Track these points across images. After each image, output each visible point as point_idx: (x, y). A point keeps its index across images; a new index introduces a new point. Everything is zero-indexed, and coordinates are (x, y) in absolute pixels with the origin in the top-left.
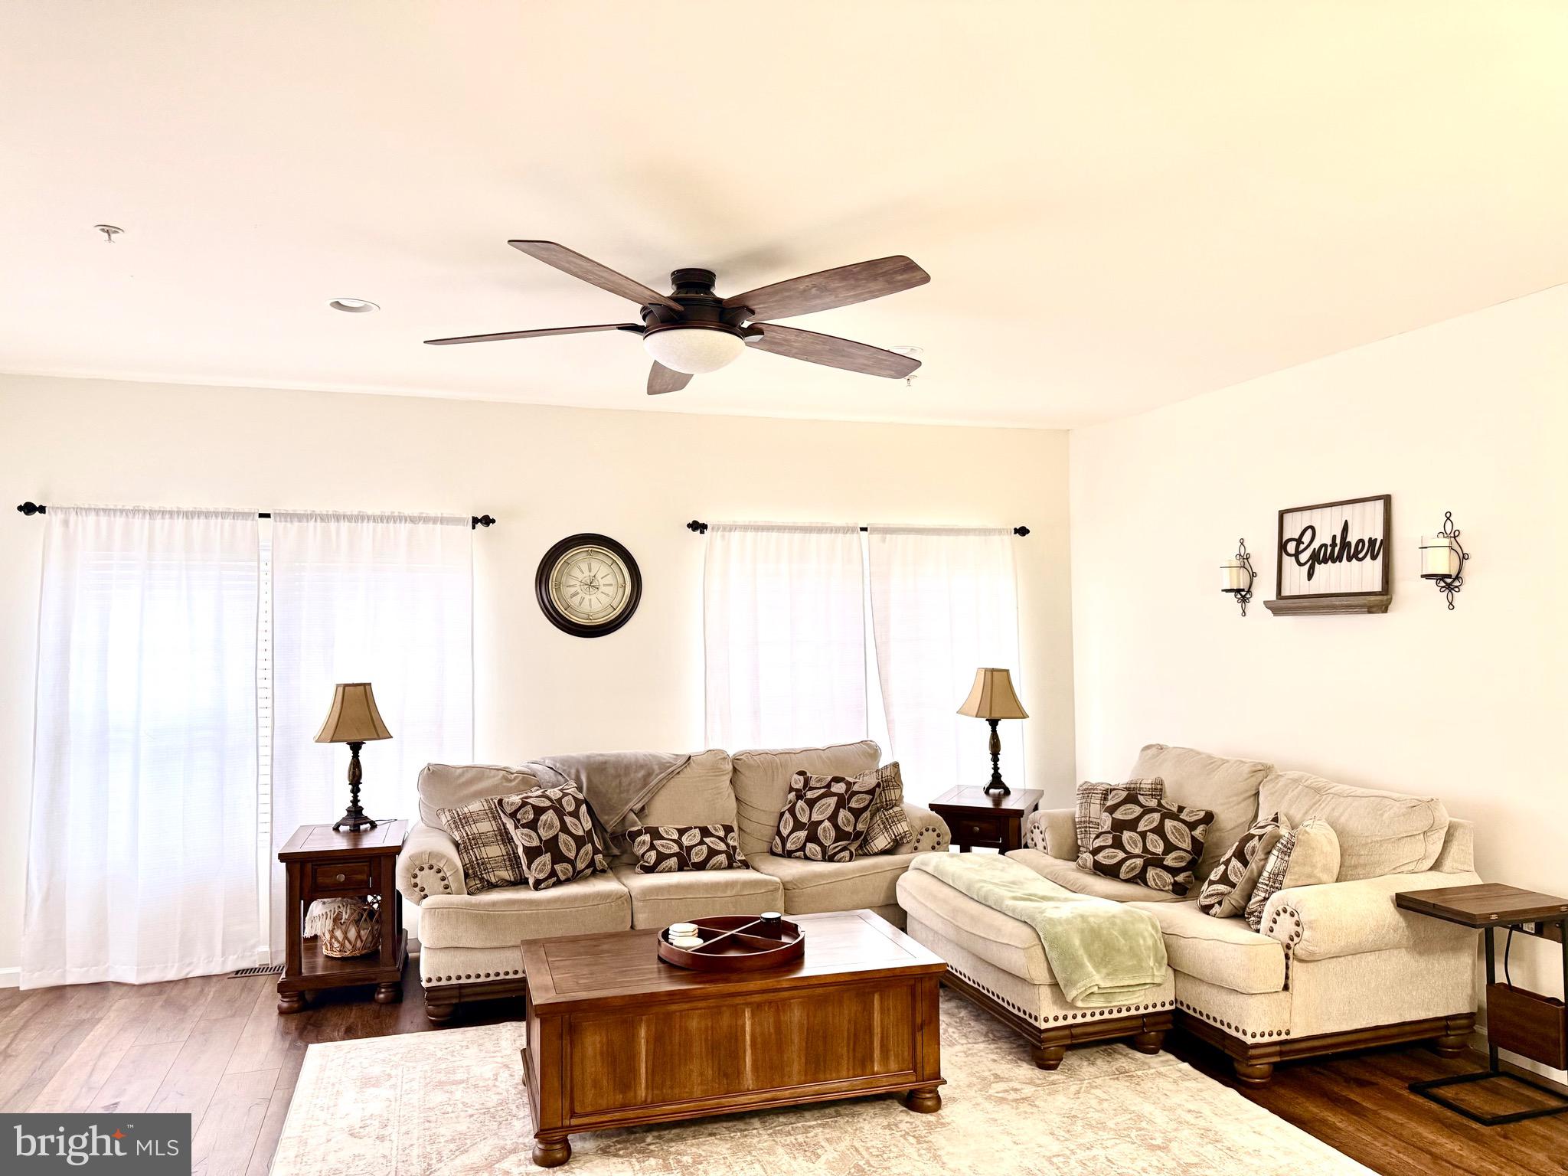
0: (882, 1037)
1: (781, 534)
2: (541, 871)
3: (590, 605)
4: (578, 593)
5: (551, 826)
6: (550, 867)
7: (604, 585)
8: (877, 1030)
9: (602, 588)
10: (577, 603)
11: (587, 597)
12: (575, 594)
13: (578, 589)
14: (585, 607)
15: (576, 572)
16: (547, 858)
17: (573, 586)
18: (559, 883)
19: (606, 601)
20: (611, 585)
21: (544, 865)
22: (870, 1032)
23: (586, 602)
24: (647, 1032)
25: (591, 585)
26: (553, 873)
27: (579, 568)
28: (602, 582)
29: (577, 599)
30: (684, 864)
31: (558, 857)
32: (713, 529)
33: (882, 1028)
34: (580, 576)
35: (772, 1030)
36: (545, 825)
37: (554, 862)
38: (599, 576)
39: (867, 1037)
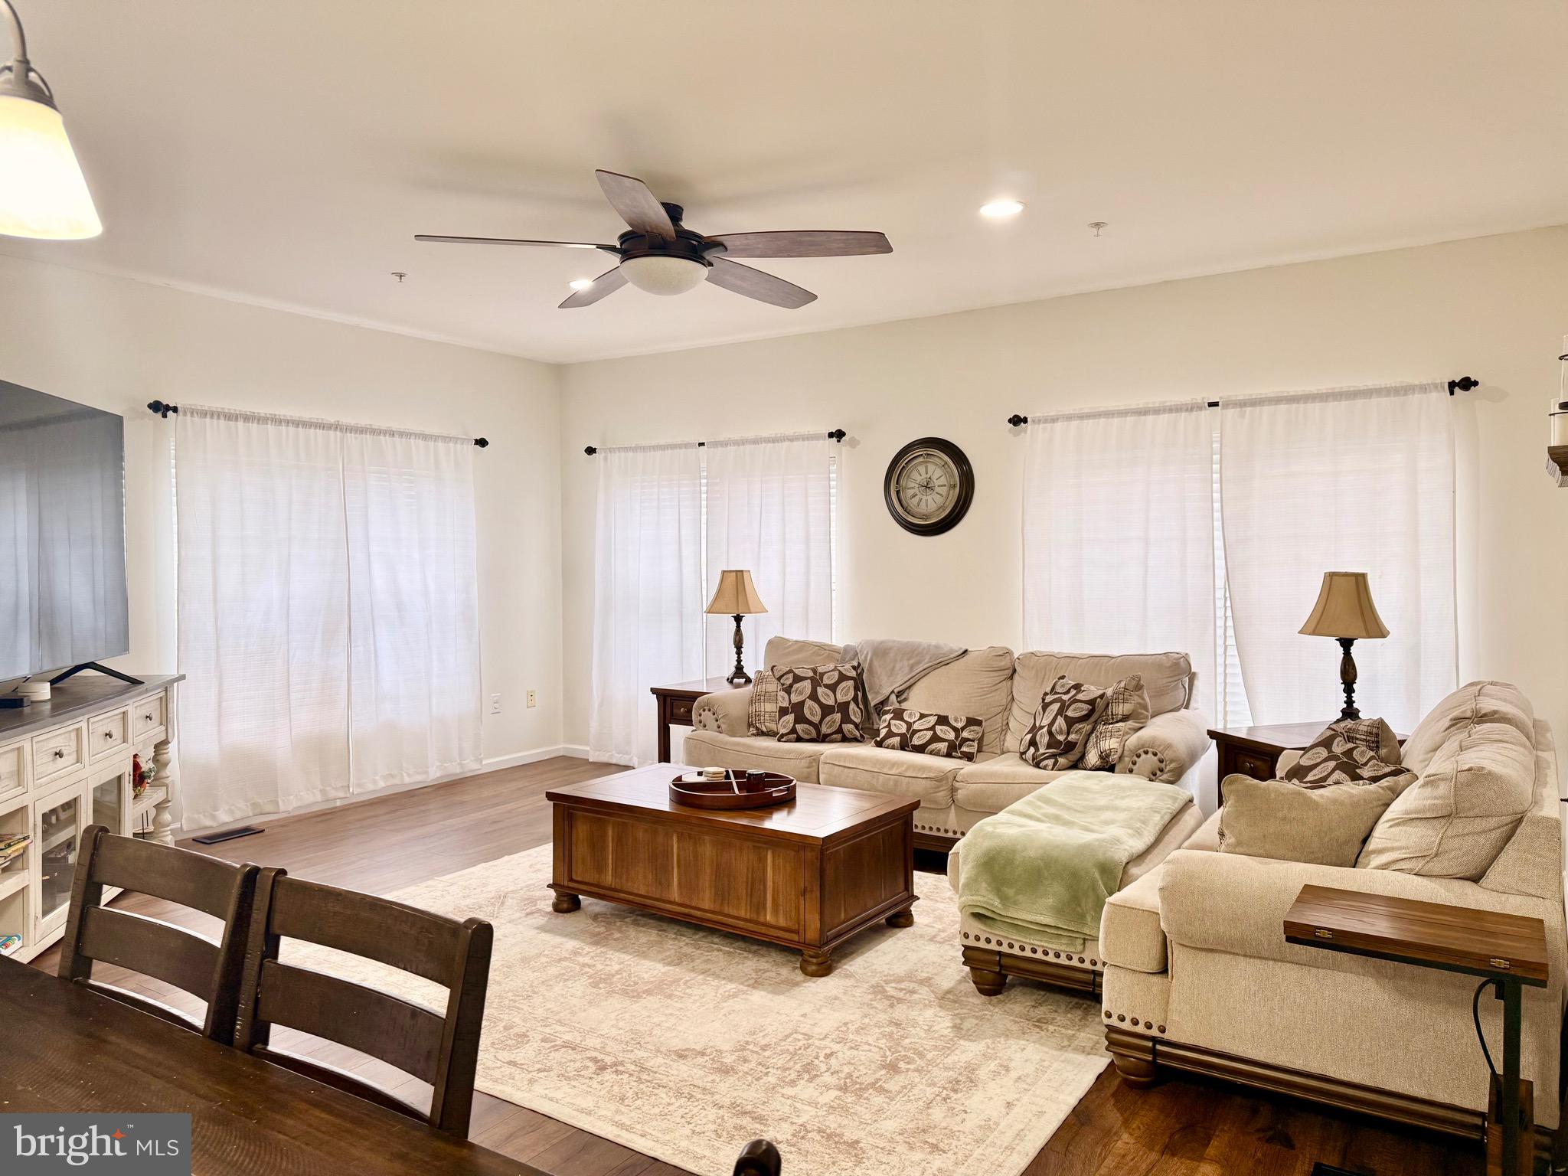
0: (773, 891)
1: (1110, 420)
2: (784, 727)
3: (927, 506)
4: (916, 495)
5: (801, 693)
6: (792, 725)
7: (939, 486)
8: (769, 884)
9: (938, 489)
10: (916, 503)
11: (924, 498)
12: (915, 495)
13: (916, 490)
14: (923, 509)
15: (915, 475)
16: (791, 717)
17: (913, 488)
18: (799, 740)
19: (939, 500)
20: (945, 485)
21: (787, 723)
22: (764, 883)
23: (923, 503)
24: (613, 832)
25: (927, 487)
26: (793, 731)
27: (918, 471)
28: (937, 483)
29: (915, 500)
30: (904, 746)
31: (800, 718)
32: (1033, 421)
33: (774, 883)
34: (919, 478)
35: (691, 858)
36: (796, 691)
37: (797, 721)
38: (934, 478)
39: (762, 887)
